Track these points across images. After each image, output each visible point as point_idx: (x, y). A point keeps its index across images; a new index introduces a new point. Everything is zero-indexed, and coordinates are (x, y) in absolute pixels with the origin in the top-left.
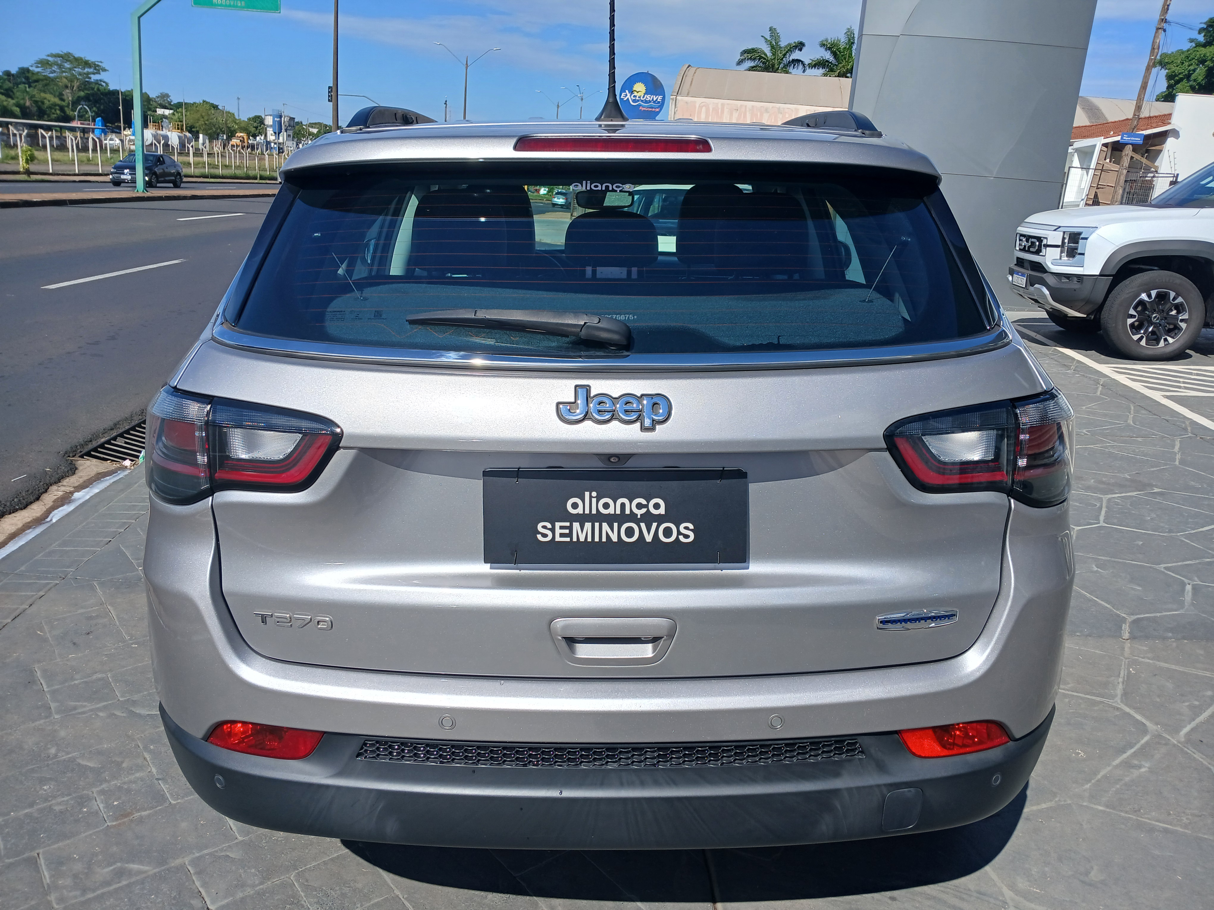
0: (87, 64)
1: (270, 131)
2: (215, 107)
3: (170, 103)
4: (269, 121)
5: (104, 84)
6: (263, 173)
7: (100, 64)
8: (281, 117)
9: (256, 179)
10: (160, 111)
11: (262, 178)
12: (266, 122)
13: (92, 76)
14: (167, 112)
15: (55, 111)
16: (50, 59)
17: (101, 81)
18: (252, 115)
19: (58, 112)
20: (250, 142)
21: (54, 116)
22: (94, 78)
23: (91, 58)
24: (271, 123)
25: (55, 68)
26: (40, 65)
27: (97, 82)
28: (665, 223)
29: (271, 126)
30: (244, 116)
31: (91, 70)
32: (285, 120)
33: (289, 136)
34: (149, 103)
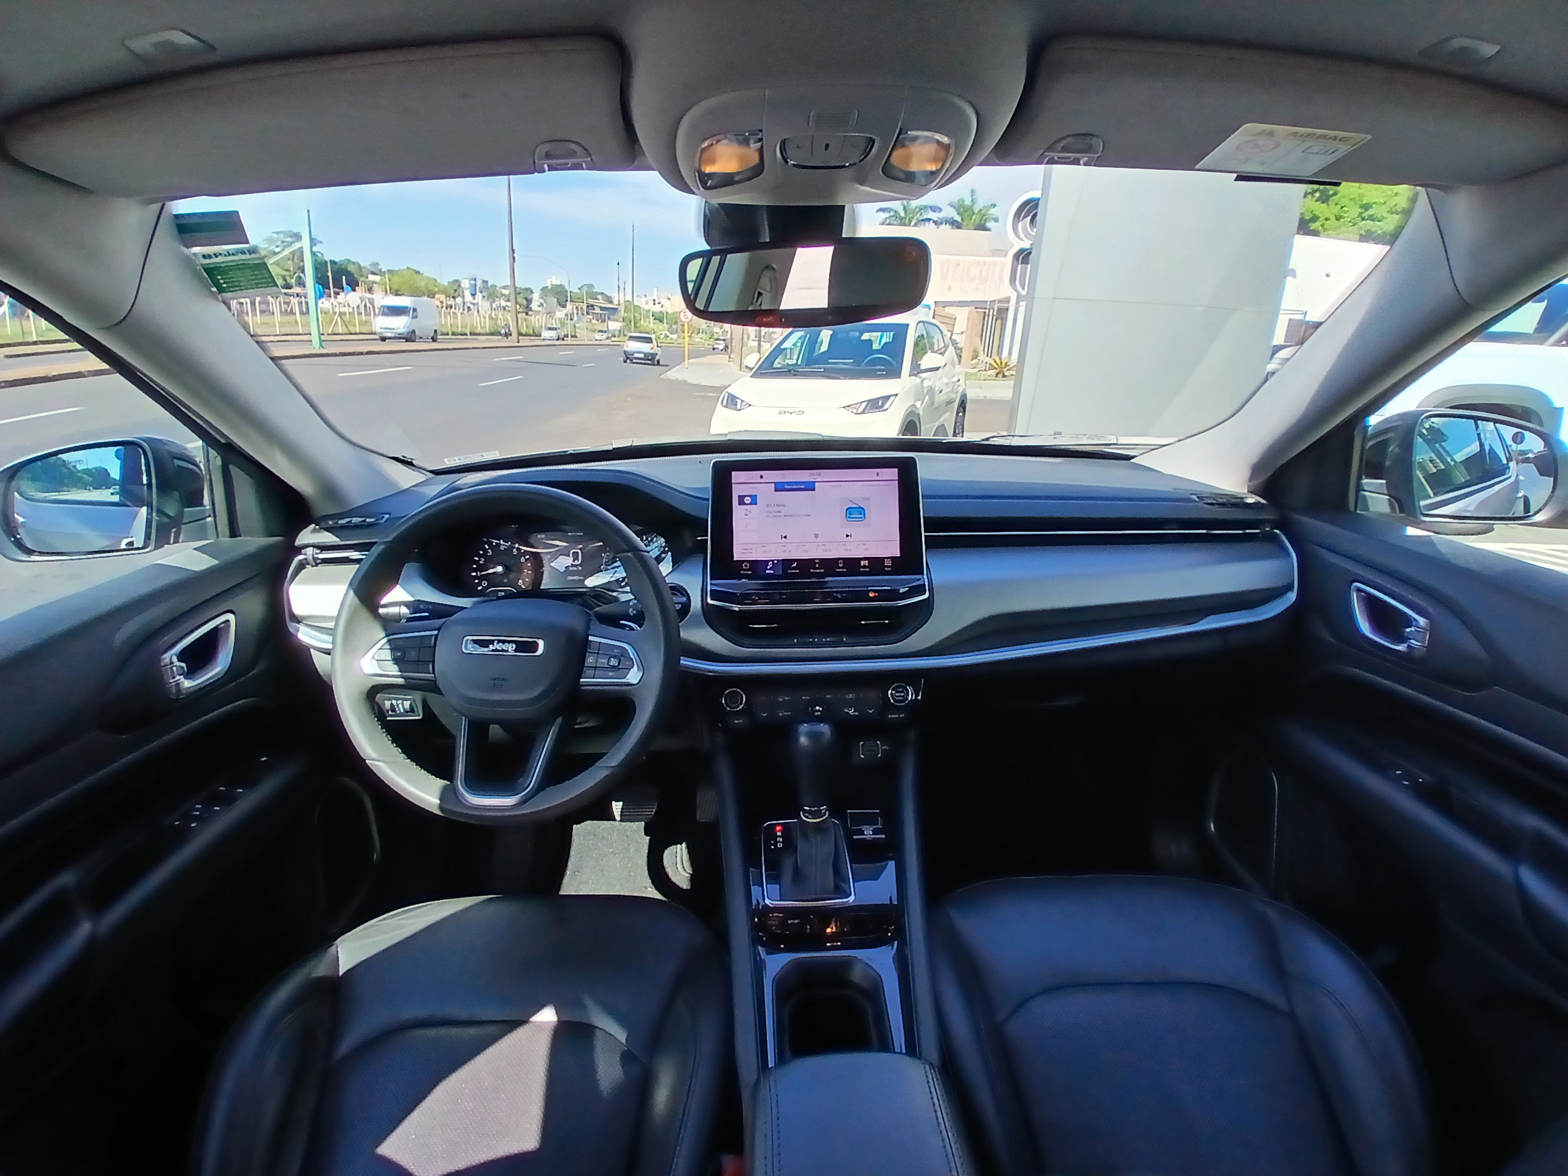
1: (467, 294)
2: (418, 273)
3: (380, 270)
4: (466, 284)
6: (455, 330)
8: (475, 280)
9: (448, 334)
10: (371, 277)
11: (453, 334)
12: (463, 285)
14: (377, 278)
18: (451, 280)
20: (449, 303)
24: (468, 286)
28: (837, 363)
29: (467, 289)
30: (444, 281)
32: (479, 283)
33: (484, 297)
34: (361, 271)
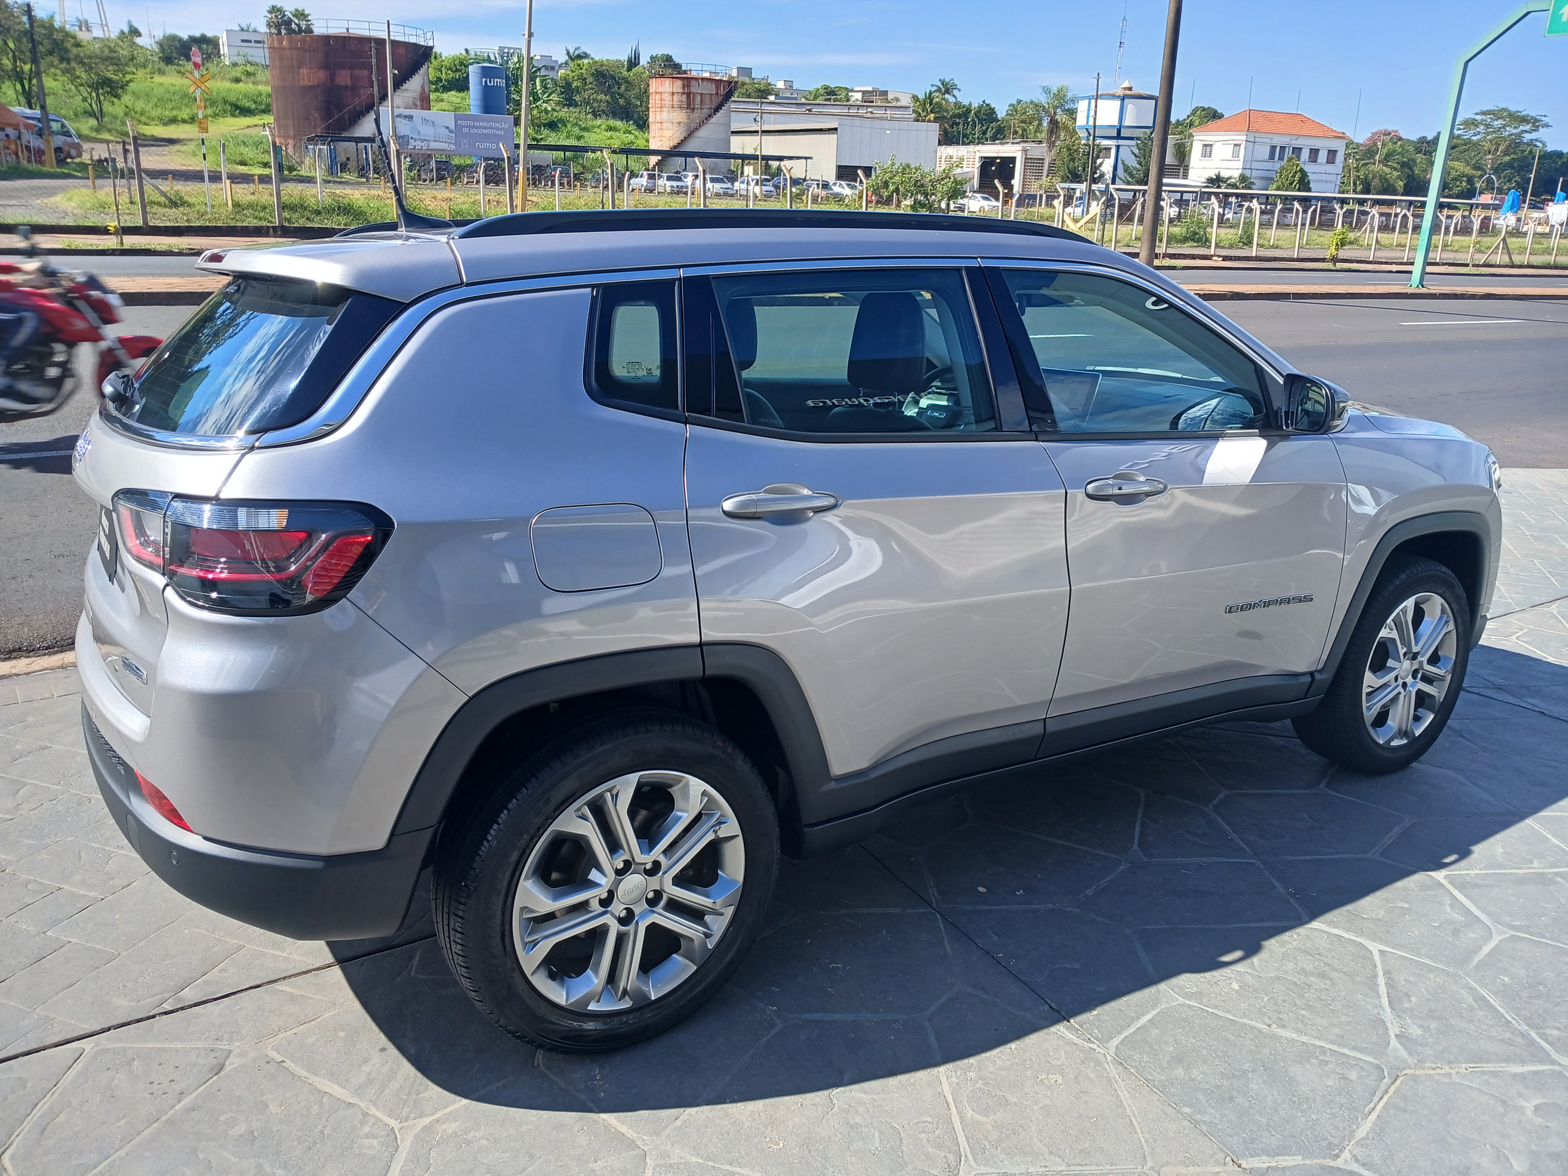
0: (1524, 120)
5: (1540, 145)
7: (1543, 118)
13: (1526, 135)
15: (1461, 183)
16: (1478, 118)
17: (1536, 140)
19: (1464, 184)
21: (1456, 190)
22: (1527, 137)
23: (1532, 112)
25: (1481, 128)
26: (1462, 127)
27: (1531, 143)
31: (1528, 127)
